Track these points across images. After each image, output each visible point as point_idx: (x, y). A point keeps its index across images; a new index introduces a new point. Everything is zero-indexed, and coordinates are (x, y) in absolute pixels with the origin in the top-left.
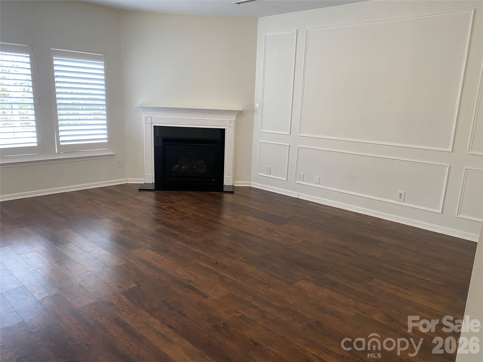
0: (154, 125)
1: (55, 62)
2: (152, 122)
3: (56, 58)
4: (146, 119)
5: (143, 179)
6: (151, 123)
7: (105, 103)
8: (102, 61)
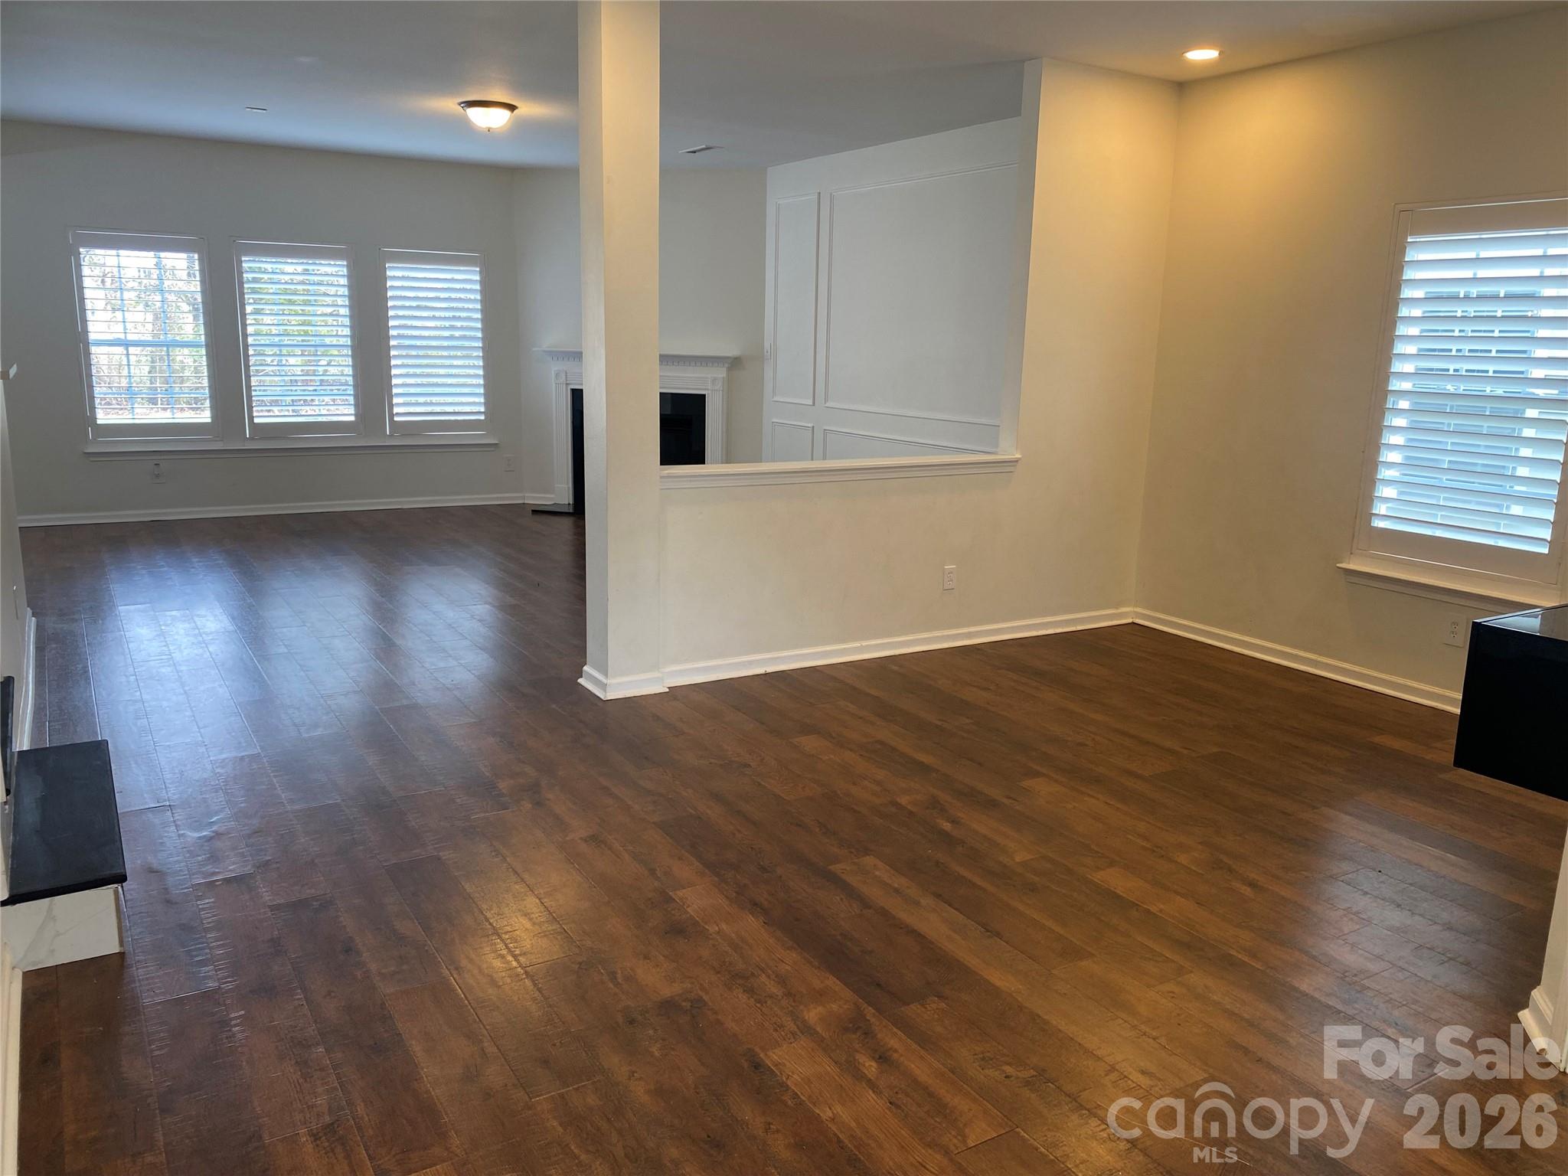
0: (573, 388)
1: (389, 273)
2: (568, 382)
3: (391, 265)
4: (557, 375)
5: (552, 496)
6: (567, 384)
7: (481, 345)
8: (477, 266)
